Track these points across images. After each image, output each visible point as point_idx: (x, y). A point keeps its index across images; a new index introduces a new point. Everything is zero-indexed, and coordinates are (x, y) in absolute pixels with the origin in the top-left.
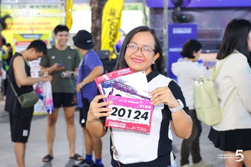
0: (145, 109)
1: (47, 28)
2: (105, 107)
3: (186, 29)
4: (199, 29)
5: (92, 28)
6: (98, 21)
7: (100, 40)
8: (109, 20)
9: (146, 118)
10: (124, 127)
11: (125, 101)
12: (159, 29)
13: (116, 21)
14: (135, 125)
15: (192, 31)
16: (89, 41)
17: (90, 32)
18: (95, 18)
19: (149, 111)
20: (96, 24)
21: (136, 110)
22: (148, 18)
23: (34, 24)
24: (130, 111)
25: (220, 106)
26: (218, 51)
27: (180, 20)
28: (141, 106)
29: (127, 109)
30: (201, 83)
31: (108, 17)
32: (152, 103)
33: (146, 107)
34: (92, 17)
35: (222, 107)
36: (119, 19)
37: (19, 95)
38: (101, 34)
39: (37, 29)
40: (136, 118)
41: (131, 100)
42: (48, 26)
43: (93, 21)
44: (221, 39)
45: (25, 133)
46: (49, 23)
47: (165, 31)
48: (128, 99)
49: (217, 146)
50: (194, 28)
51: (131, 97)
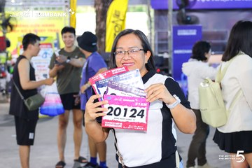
0: (141, 107)
1: (51, 30)
2: (100, 107)
3: (191, 31)
4: (204, 30)
5: (96, 30)
6: (103, 23)
7: (105, 42)
8: (113, 22)
9: (142, 116)
10: (121, 126)
11: (120, 100)
12: (164, 31)
13: (120, 23)
14: (132, 124)
15: (197, 32)
16: (94, 44)
17: (94, 33)
18: (99, 20)
19: (145, 109)
20: (100, 25)
21: (132, 108)
22: (153, 20)
23: (39, 26)
24: (126, 110)
25: (225, 108)
26: (224, 53)
27: (184, 22)
28: (136, 104)
29: (122, 108)
30: (207, 85)
31: (113, 19)
32: (147, 100)
33: (142, 104)
34: (97, 19)
35: (227, 109)
36: (123, 20)
37: (25, 98)
38: (105, 36)
39: (41, 31)
40: (132, 116)
41: (126, 98)
42: (52, 28)
43: (97, 23)
44: (226, 41)
45: (31, 136)
46: (53, 25)
47: (170, 33)
48: (124, 97)
49: (223, 148)
50: (199, 29)
51: (127, 96)
